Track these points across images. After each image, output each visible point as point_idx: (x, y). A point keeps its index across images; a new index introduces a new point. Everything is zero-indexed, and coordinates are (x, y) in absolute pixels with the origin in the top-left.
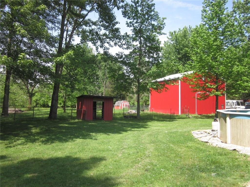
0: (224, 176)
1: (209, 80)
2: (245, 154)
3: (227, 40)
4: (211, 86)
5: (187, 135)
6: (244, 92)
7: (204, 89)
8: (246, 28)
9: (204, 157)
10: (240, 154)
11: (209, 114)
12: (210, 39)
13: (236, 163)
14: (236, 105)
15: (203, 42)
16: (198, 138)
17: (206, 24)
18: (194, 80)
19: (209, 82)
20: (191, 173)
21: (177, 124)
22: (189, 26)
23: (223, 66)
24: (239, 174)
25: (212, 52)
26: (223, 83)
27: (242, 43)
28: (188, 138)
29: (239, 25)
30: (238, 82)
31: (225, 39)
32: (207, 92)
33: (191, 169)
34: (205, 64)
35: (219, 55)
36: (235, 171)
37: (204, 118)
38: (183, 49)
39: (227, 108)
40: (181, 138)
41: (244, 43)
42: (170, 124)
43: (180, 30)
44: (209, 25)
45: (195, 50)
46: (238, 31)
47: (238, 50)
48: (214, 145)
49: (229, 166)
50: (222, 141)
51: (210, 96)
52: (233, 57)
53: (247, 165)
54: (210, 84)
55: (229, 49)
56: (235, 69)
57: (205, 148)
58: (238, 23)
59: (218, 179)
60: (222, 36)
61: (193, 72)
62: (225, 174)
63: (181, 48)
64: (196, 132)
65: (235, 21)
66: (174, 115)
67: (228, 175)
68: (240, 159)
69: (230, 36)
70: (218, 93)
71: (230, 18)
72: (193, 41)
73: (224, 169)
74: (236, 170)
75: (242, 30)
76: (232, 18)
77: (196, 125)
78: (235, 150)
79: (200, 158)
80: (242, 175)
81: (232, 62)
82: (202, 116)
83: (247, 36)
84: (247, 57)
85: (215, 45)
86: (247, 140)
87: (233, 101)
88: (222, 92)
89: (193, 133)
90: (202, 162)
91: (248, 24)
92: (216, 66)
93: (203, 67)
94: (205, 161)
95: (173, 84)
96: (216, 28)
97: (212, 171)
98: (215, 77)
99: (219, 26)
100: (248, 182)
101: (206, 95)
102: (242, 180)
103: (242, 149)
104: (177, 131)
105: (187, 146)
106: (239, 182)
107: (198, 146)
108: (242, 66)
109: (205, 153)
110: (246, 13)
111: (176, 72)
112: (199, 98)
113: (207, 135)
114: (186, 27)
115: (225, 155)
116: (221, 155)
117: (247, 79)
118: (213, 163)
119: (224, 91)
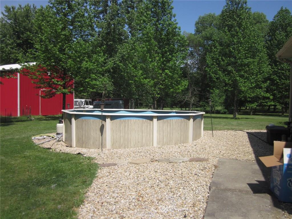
0: (65, 186)
1: (56, 75)
2: (89, 156)
3: (76, 31)
4: (58, 82)
5: (25, 142)
6: (92, 90)
7: (50, 86)
8: (96, 22)
9: (45, 167)
10: (84, 158)
11: (56, 115)
12: (58, 26)
13: (80, 168)
14: (85, 105)
15: (49, 28)
16: (40, 144)
17: (53, 7)
18: (37, 73)
19: (56, 78)
20: (25, 190)
21: (13, 129)
22: (33, 5)
23: (71, 61)
24: (81, 180)
25: (60, 42)
26: (71, 79)
27: (92, 37)
28: (27, 146)
29: (90, 17)
30: (87, 79)
31: (74, 30)
32: (53, 89)
33: (26, 185)
34: (51, 55)
35: (67, 47)
36: (77, 177)
37: (50, 120)
38: (25, 33)
39: (75, 108)
40: (17, 146)
41: (94, 38)
42: (4, 129)
43: (20, 7)
44: (56, 9)
45: (39, 37)
46: (88, 23)
47: (88, 44)
48: (58, 150)
49: (71, 173)
50: (67, 145)
51: (56, 94)
52: (82, 52)
53: (90, 169)
54: (57, 80)
55: (78, 42)
56: (84, 64)
57: (47, 156)
58: (89, 14)
59: (58, 191)
60: (71, 25)
61: (36, 64)
62: (67, 183)
63: (21, 31)
64: (38, 137)
65: (85, 12)
66: (11, 117)
67: (70, 184)
68: (84, 163)
69: (79, 27)
70: (66, 91)
71: (80, 7)
72: (37, 24)
73: (66, 177)
74: (79, 177)
75: (92, 23)
76: (83, 8)
77: (38, 128)
78: (79, 153)
79: (40, 168)
80: (85, 180)
81: (81, 57)
82: (47, 117)
83: (97, 31)
84: (96, 54)
85: (63, 35)
86: (92, 142)
87: (81, 100)
88: (70, 89)
89: (33, 139)
90: (41, 174)
91: (98, 19)
92: (63, 59)
93: (49, 59)
94: (45, 171)
95: (8, 77)
96: (65, 15)
97: (53, 183)
98: (63, 72)
99: (69, 13)
100: (90, 187)
101: (52, 93)
102: (84, 186)
103: (87, 152)
104: (13, 138)
105: (24, 156)
106: (80, 189)
107: (38, 155)
108: (91, 62)
109: (45, 162)
110: (97, 6)
111: (13, 62)
112: (43, 96)
113: (50, 139)
114: (29, 6)
115: (69, 160)
116: (65, 161)
117: (95, 77)
118: (54, 173)
119: (72, 89)
